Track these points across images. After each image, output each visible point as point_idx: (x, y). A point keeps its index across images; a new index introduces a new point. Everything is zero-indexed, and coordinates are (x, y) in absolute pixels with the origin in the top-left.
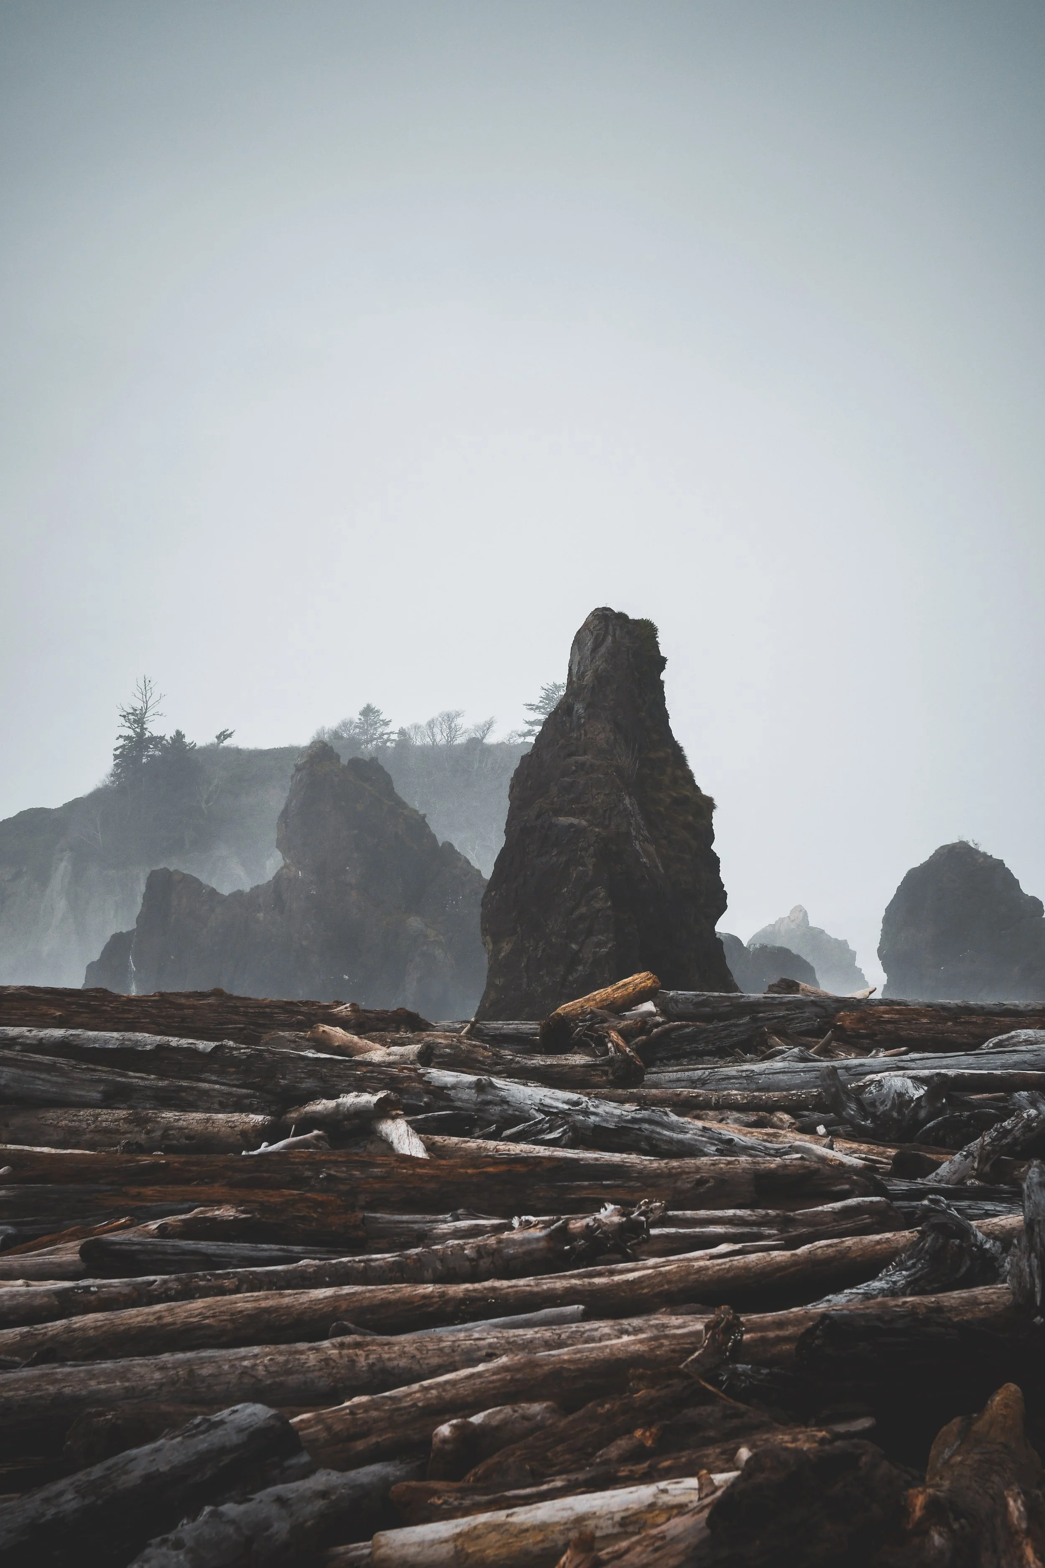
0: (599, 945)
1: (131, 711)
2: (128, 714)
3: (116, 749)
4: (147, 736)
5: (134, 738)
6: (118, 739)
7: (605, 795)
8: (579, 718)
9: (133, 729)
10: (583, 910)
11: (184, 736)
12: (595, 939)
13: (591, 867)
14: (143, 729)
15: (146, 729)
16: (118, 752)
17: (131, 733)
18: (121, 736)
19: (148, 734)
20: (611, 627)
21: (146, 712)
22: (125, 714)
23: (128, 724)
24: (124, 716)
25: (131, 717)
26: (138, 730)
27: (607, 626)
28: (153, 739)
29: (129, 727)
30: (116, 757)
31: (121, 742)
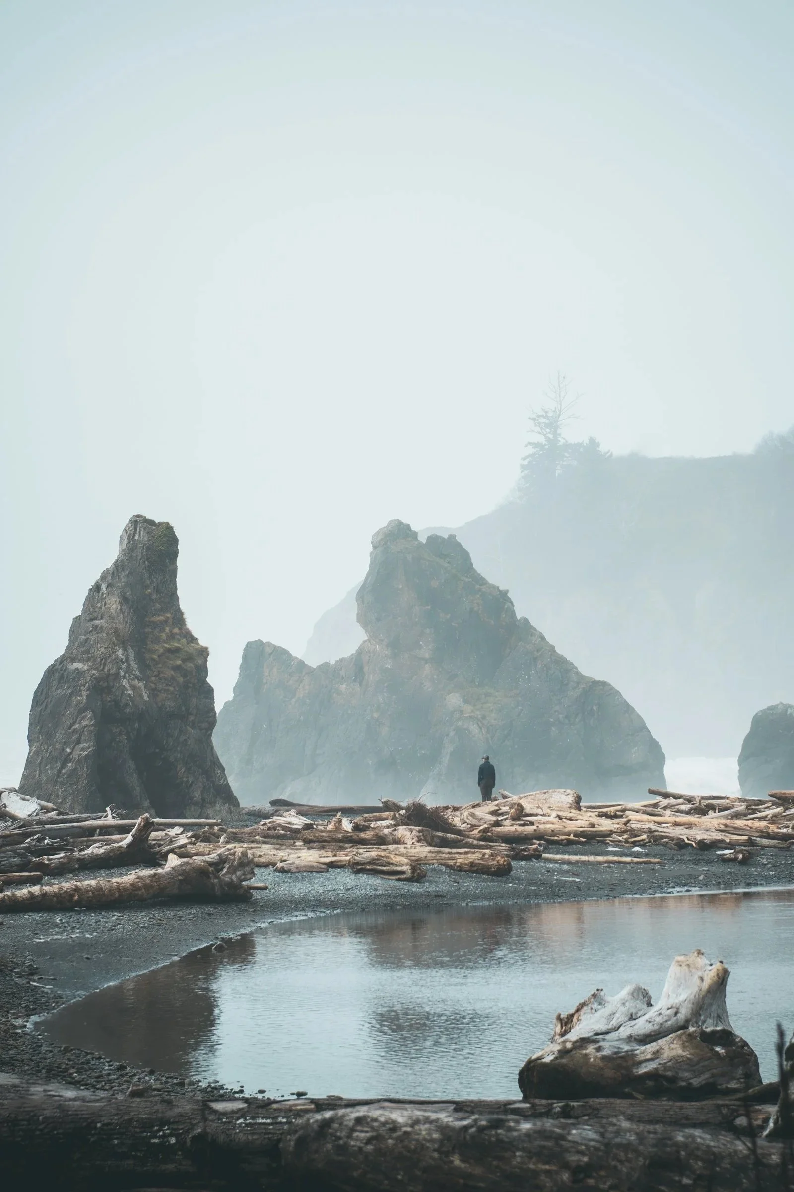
0: (83, 750)
1: (542, 413)
2: (539, 416)
3: (524, 459)
4: (561, 443)
5: (545, 445)
6: (526, 446)
7: (105, 648)
8: (103, 594)
9: (545, 435)
10: (77, 726)
11: (598, 445)
12: (81, 746)
13: (85, 698)
14: (555, 434)
15: (560, 434)
16: (526, 462)
17: (541, 439)
18: (530, 443)
19: (562, 442)
20: (138, 529)
21: (560, 415)
22: (534, 416)
23: (538, 429)
24: (534, 419)
25: (542, 420)
26: (551, 436)
27: (136, 529)
28: (567, 446)
29: (540, 433)
30: (523, 467)
31: (530, 450)
